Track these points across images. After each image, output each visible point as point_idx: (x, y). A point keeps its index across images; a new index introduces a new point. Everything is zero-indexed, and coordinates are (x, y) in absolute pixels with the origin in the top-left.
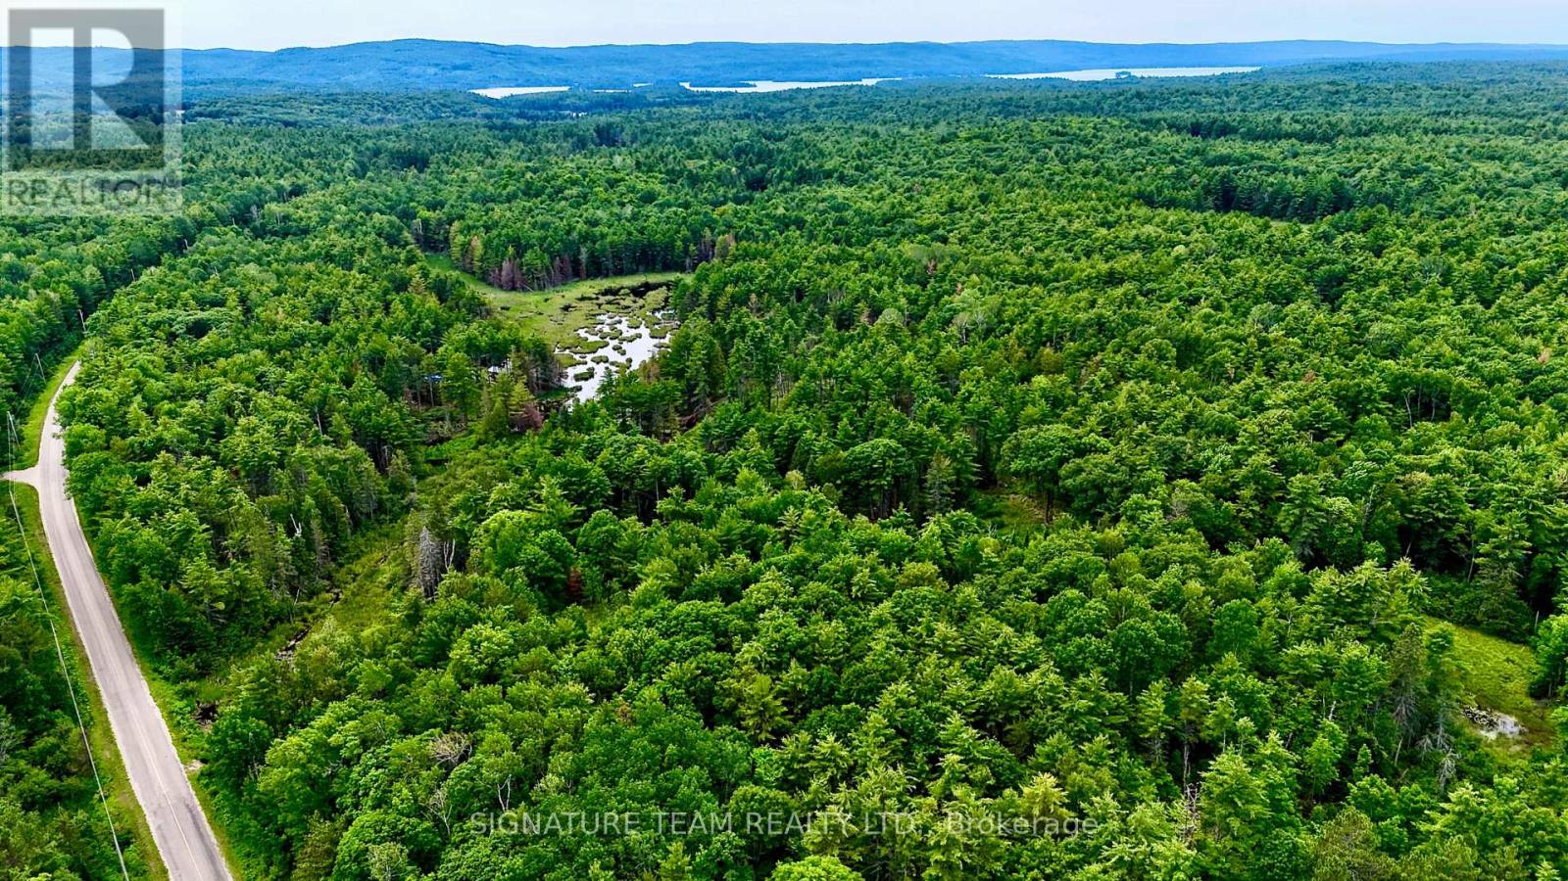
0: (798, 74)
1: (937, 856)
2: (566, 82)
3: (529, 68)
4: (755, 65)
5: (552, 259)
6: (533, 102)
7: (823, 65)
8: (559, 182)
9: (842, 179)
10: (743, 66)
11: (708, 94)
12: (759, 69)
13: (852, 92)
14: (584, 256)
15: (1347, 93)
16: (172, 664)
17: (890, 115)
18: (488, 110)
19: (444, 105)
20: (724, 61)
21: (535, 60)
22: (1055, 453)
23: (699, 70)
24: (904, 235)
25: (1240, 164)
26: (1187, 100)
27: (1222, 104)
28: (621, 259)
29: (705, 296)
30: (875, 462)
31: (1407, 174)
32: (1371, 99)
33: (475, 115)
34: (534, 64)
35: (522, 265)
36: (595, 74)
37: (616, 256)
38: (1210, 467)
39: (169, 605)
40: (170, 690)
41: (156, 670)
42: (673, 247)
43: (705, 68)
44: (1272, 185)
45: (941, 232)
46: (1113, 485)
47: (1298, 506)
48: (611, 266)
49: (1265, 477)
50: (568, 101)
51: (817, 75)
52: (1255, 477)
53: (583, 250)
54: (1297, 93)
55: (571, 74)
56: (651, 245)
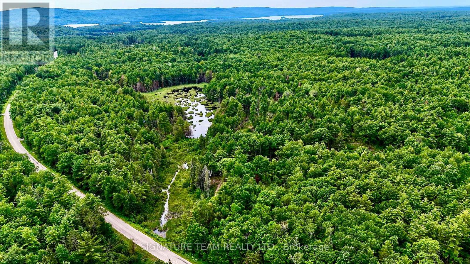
0: (179, 19)
1: (453, 235)
2: (97, 22)
3: (82, 17)
4: (164, 16)
5: (153, 81)
6: (91, 29)
7: (186, 15)
8: (140, 55)
9: (231, 52)
10: (159, 16)
11: (154, 26)
12: (165, 17)
13: (203, 24)
14: (163, 80)
15: (359, 22)
16: (134, 218)
17: (223, 31)
18: (77, 32)
19: (60, 31)
20: (152, 14)
21: (83, 14)
22: (375, 129)
23: (144, 18)
24: (268, 68)
25: (354, 43)
26: (314, 25)
27: (325, 26)
28: (175, 80)
29: (219, 90)
30: (322, 135)
31: (402, 45)
32: (367, 24)
33: (73, 34)
34: (84, 16)
35: (144, 83)
36: (107, 20)
37: (173, 79)
38: (418, 129)
39: (131, 199)
40: (139, 226)
41: (129, 220)
42: (192, 75)
43: (146, 17)
44: (365, 49)
45: (280, 67)
46: (398, 136)
47: (450, 137)
48: (172, 83)
49: (436, 130)
50: (104, 29)
51: (185, 19)
52: (433, 130)
53: (162, 78)
54: (346, 23)
55: (97, 19)
56: (184, 75)
